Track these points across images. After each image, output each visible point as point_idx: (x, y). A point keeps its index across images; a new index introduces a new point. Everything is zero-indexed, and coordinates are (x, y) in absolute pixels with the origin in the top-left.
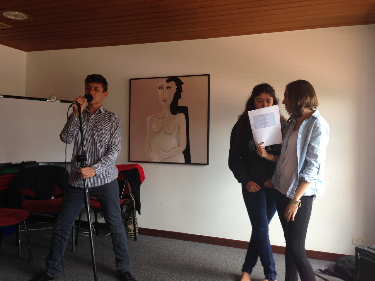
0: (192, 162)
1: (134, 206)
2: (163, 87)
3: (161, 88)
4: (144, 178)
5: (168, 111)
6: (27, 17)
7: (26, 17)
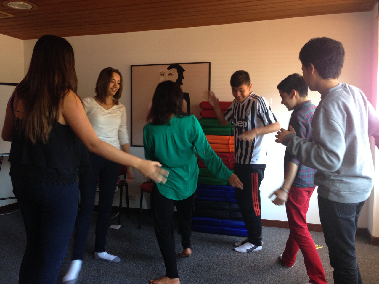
3: (163, 75)
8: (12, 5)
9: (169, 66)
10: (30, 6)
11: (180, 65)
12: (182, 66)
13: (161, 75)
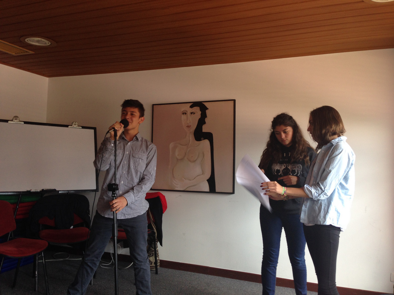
0: (217, 191)
1: (156, 237)
2: (186, 113)
3: (185, 113)
4: (166, 208)
5: (191, 137)
6: (50, 44)
7: (48, 43)
8: (30, 41)
9: (191, 104)
10: (48, 42)
11: (203, 103)
12: (206, 104)
13: (183, 114)
